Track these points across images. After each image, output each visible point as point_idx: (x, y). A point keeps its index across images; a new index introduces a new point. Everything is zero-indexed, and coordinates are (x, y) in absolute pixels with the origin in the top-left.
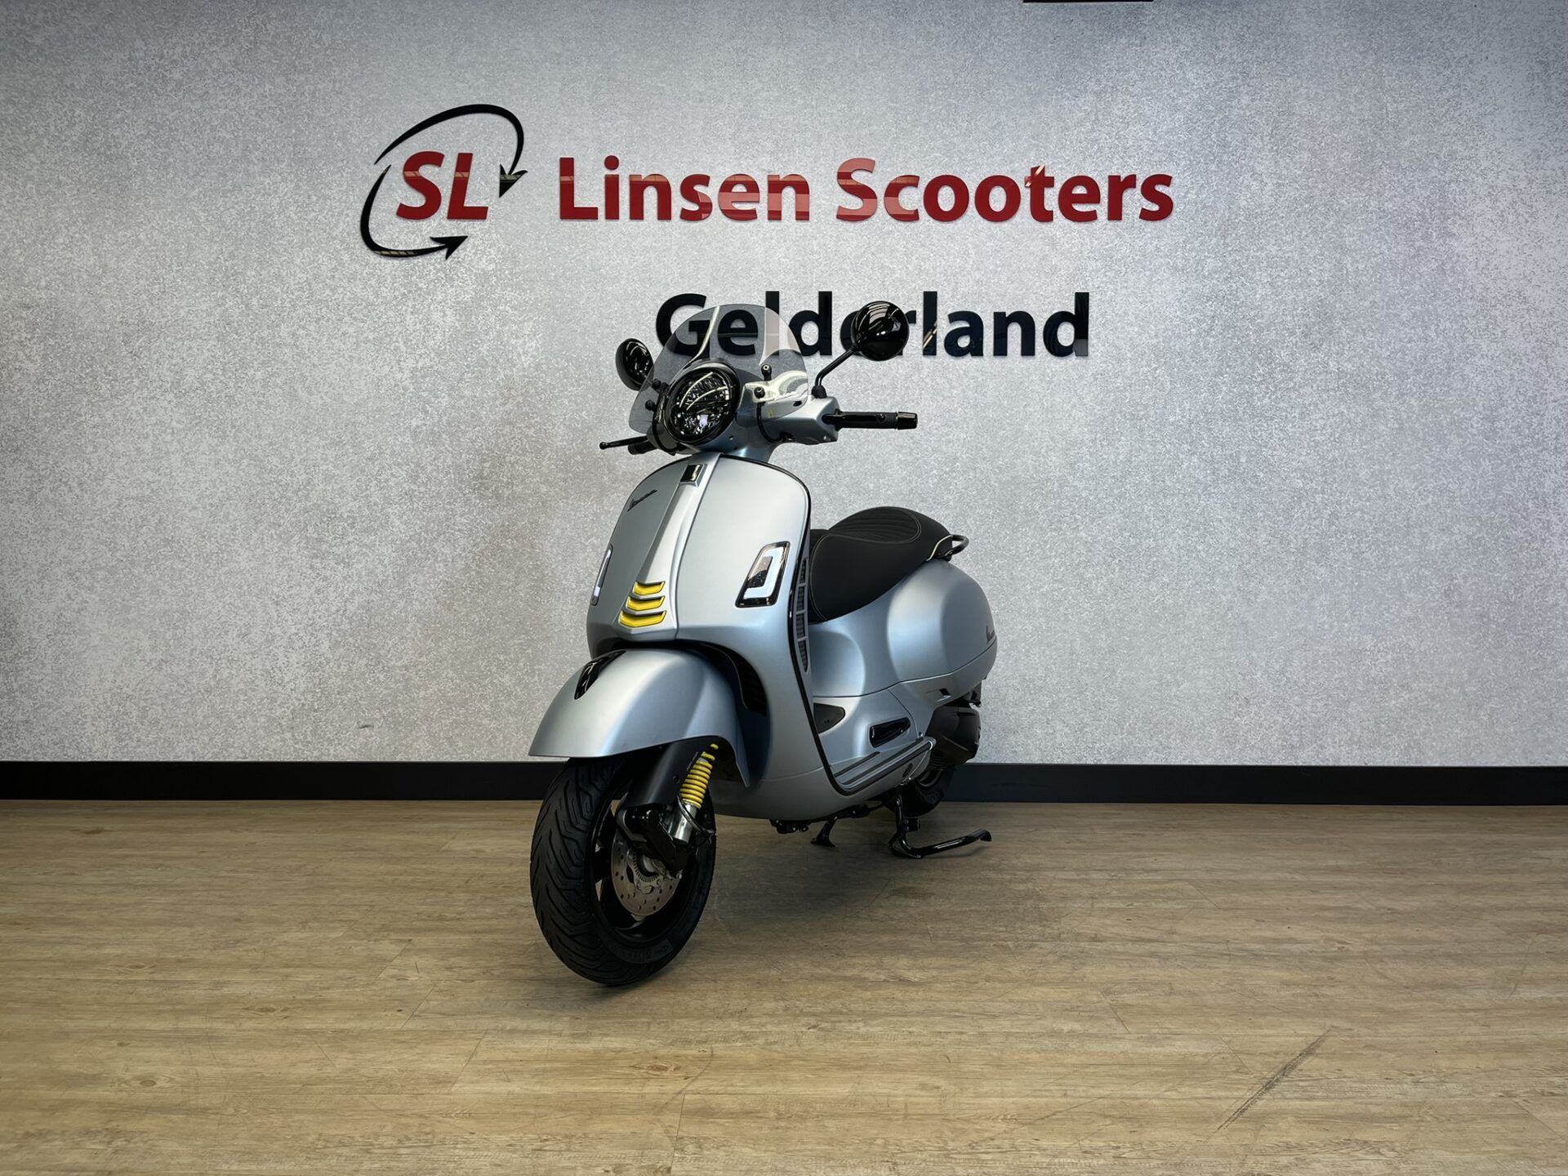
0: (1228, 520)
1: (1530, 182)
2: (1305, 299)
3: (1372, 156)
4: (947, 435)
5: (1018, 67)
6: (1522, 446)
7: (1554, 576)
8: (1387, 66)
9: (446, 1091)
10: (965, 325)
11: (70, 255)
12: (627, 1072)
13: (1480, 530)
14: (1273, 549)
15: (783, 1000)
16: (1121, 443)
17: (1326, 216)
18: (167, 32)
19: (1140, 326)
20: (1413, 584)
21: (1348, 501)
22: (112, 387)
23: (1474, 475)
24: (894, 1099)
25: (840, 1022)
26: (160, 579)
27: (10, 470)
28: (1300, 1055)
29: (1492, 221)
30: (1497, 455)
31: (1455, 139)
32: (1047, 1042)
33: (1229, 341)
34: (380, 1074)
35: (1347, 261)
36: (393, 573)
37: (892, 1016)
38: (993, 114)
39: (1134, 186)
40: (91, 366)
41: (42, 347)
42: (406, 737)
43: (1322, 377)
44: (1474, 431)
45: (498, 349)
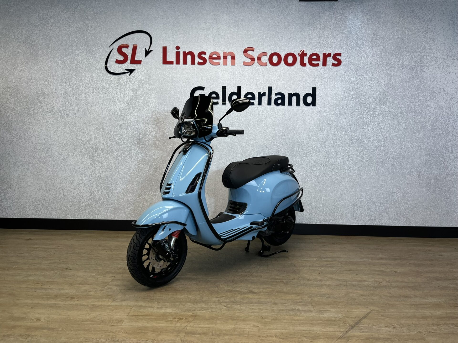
0: (355, 154)
1: (447, 56)
2: (380, 90)
3: (401, 48)
4: (274, 128)
5: (297, 21)
6: (443, 134)
7: (451, 172)
8: (406, 21)
9: (120, 325)
10: (280, 96)
11: (21, 73)
12: (172, 320)
13: (429, 158)
14: (368, 163)
15: (218, 297)
16: (325, 131)
17: (386, 65)
18: (49, 8)
19: (331, 97)
20: (409, 174)
21: (391, 149)
22: (34, 111)
23: (428, 142)
24: (245, 330)
25: (233, 305)
26: (48, 167)
27: (5, 135)
28: (362, 318)
29: (436, 68)
30: (435, 136)
31: (425, 43)
32: (291, 313)
33: (357, 102)
34: (103, 319)
35: (393, 79)
36: (114, 166)
37: (248, 303)
38: (289, 35)
39: (330, 56)
40: (28, 105)
41: (14, 100)
42: (118, 213)
43: (384, 113)
44: (428, 129)
45: (144, 102)
